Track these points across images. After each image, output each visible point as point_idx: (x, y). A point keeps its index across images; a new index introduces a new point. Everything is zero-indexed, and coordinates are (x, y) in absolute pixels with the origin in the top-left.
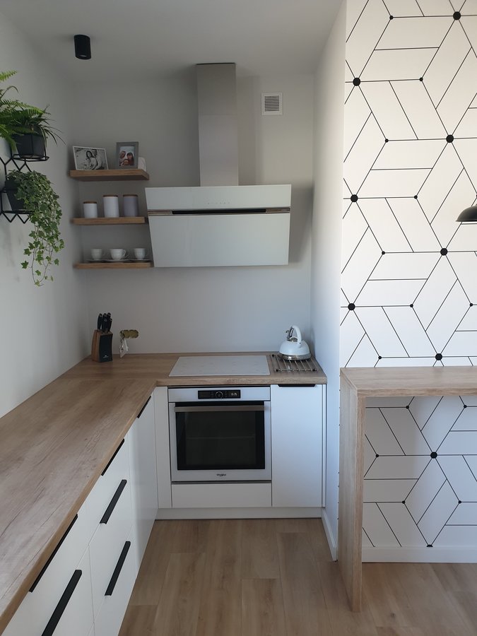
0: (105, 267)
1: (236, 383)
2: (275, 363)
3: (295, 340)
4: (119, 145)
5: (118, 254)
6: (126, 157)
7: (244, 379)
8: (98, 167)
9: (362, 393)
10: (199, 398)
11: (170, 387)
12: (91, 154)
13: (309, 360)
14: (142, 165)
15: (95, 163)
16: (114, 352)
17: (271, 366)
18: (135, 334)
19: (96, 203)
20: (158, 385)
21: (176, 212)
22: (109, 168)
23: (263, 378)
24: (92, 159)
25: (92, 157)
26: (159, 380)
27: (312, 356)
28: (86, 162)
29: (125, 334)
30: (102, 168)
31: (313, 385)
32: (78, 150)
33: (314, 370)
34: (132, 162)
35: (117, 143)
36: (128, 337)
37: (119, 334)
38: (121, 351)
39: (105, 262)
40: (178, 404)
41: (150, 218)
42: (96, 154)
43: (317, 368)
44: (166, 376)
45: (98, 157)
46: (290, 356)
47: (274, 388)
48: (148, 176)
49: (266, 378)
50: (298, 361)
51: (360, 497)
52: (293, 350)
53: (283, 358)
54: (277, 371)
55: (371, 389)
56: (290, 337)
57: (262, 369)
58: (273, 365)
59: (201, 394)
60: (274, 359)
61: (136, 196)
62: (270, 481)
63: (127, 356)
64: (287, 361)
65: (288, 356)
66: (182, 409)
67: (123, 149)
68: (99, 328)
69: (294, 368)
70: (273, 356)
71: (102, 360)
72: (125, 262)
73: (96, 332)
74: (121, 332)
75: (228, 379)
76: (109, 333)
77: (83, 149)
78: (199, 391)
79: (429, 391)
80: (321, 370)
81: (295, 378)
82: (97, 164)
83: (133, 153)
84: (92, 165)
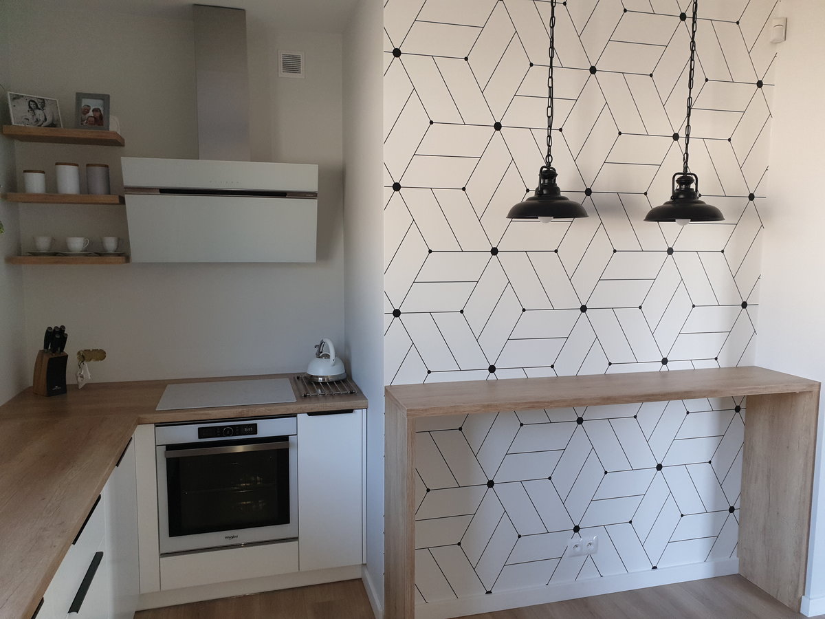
0: (57, 263)
1: (251, 414)
2: (301, 387)
3: (327, 356)
4: (80, 96)
5: (77, 244)
6: (91, 113)
7: (262, 409)
8: (45, 124)
9: (413, 412)
10: (199, 438)
11: (157, 425)
12: (36, 105)
13: (344, 381)
14: (115, 125)
15: (42, 119)
16: (70, 380)
17: (297, 390)
18: (100, 355)
19: (43, 172)
20: (140, 422)
21: (164, 191)
22: (64, 127)
23: (288, 406)
24: (38, 112)
25: (37, 108)
26: (141, 416)
27: (347, 376)
28: (29, 115)
29: (84, 356)
30: (52, 125)
31: (351, 411)
32: (16, 98)
33: (351, 393)
34: (100, 120)
35: (77, 94)
36: (90, 360)
37: (76, 357)
38: (79, 379)
39: (55, 254)
40: (170, 447)
41: (128, 198)
42: (43, 106)
43: (355, 390)
44: (152, 410)
45: (48, 109)
46: (321, 377)
47: (302, 418)
48: (123, 140)
49: (291, 406)
50: (332, 383)
51: (412, 540)
52: (324, 369)
53: (311, 381)
54: (305, 396)
55: (422, 408)
56: (321, 354)
57: (286, 395)
58: (299, 390)
59: (202, 433)
60: (300, 383)
61: (106, 166)
62: (296, 539)
63: (88, 387)
64: (317, 383)
65: (318, 377)
66: (175, 454)
67: (85, 102)
68: (46, 346)
69: (327, 392)
70: (298, 378)
71: (50, 393)
72: (86, 255)
73: (41, 353)
74: (79, 353)
75: (240, 410)
76: (62, 354)
77: (23, 96)
78: (199, 429)
79: (484, 406)
80: (361, 392)
81: (328, 404)
82: (46, 119)
83: (101, 109)
84: (37, 121)
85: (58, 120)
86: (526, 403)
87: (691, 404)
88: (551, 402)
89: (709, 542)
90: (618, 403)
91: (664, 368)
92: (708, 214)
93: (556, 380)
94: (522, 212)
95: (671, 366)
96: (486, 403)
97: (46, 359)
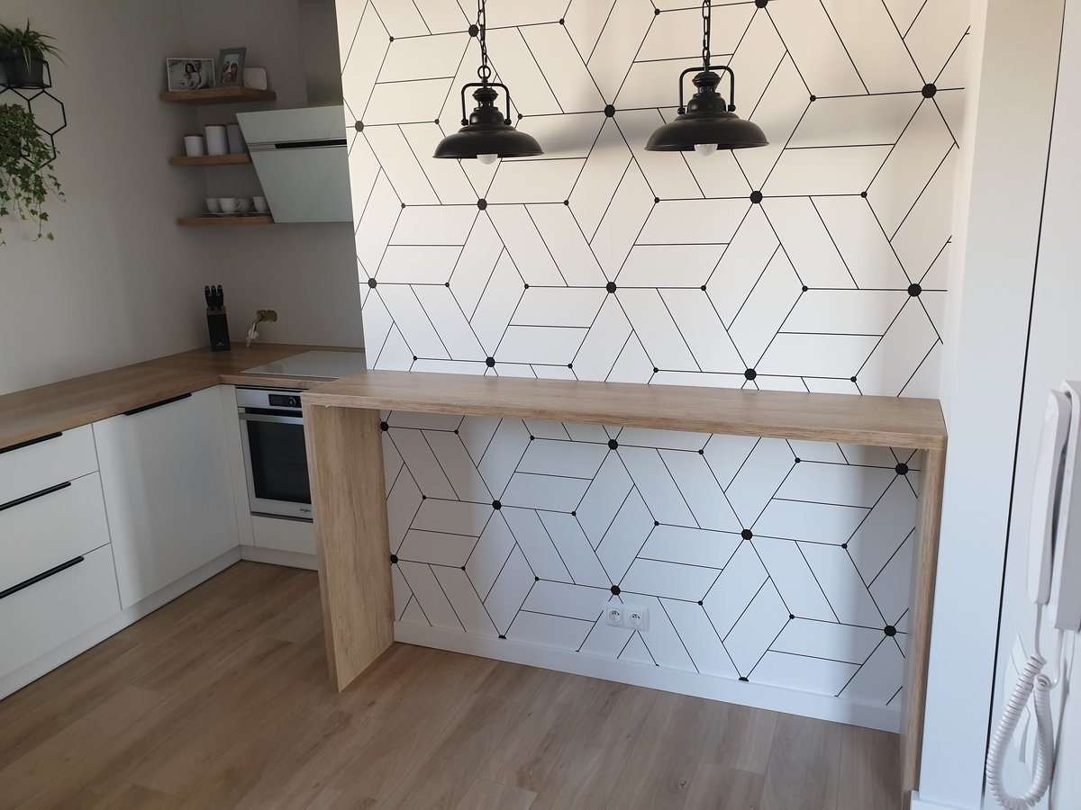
1: (298, 386)
4: (224, 52)
6: (229, 70)
8: (199, 86)
10: (271, 404)
11: (237, 387)
12: (191, 68)
15: (197, 81)
18: (274, 316)
19: (198, 135)
20: (220, 382)
21: (280, 146)
22: (219, 87)
24: (194, 74)
25: (194, 71)
28: (184, 79)
30: (206, 86)
32: (174, 64)
34: (236, 75)
35: (219, 51)
36: (267, 321)
38: (244, 338)
40: (248, 410)
41: (253, 155)
42: (199, 68)
45: (203, 71)
59: (272, 399)
66: (253, 417)
67: (226, 58)
71: (217, 349)
72: (238, 216)
74: (259, 312)
77: (180, 61)
82: (199, 81)
83: (237, 63)
84: (192, 84)
87: (803, 448)
89: (846, 671)
91: (750, 385)
93: (575, 385)
95: (761, 383)
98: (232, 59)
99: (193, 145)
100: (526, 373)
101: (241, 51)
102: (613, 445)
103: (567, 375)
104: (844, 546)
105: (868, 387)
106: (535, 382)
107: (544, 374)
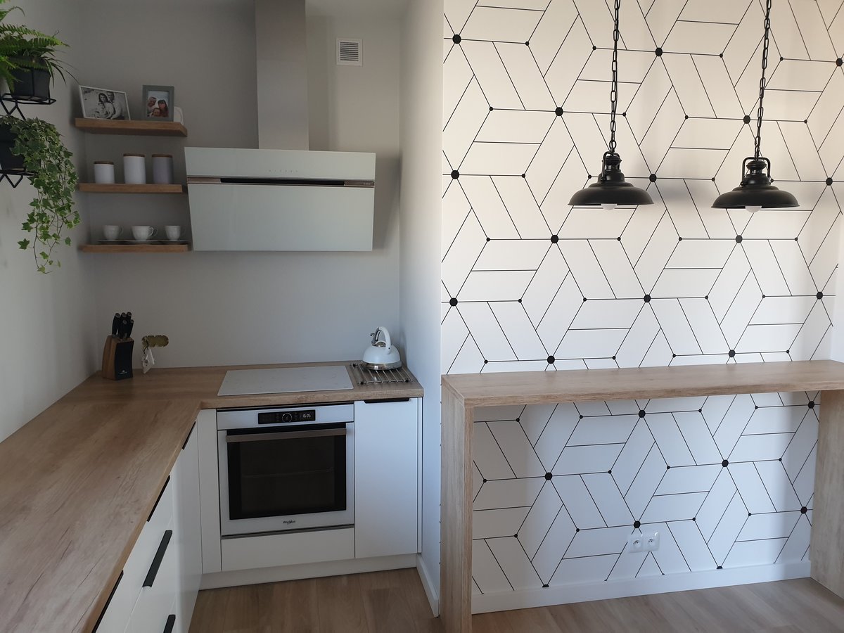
0: (123, 251)
1: (309, 401)
2: (358, 374)
3: (383, 345)
4: (147, 89)
5: (143, 232)
6: (157, 105)
7: (320, 396)
8: (115, 116)
9: (470, 402)
10: (259, 423)
11: (219, 410)
12: (105, 98)
13: (399, 369)
14: (178, 116)
15: (111, 111)
16: (135, 365)
17: (353, 378)
18: (163, 341)
19: (112, 163)
20: (204, 407)
21: (225, 180)
22: (132, 119)
23: (344, 394)
24: (108, 105)
25: (107, 101)
26: (204, 401)
27: (403, 364)
28: (100, 108)
29: (149, 342)
30: (121, 117)
31: (407, 399)
32: (87, 91)
33: (407, 381)
34: (165, 112)
35: (144, 86)
36: (154, 346)
37: (141, 342)
38: (144, 364)
39: (123, 243)
40: (230, 432)
41: (190, 187)
42: (113, 99)
43: (411, 379)
44: (214, 394)
45: (116, 103)
46: (377, 365)
47: (359, 405)
48: (186, 131)
49: (349, 393)
50: (387, 371)
51: (469, 530)
52: (380, 357)
53: (367, 369)
54: (362, 383)
55: (481, 397)
56: (376, 341)
57: (343, 382)
58: (355, 377)
59: (262, 418)
60: (356, 370)
61: (171, 157)
62: (352, 526)
63: (153, 371)
64: (373, 371)
65: (373, 365)
66: (235, 439)
67: (151, 94)
68: (114, 332)
69: (383, 380)
70: (354, 366)
71: (118, 377)
72: (152, 244)
73: (110, 338)
74: (143, 339)
75: (299, 396)
76: (128, 340)
77: (93, 90)
78: (259, 414)
79: (544, 397)
80: (416, 380)
81: (385, 392)
82: (115, 111)
83: (167, 101)
84: (107, 113)
85: (126, 112)
86: (588, 395)
87: (760, 398)
88: (613, 394)
89: (779, 543)
90: (683, 396)
91: (732, 361)
92: (782, 201)
93: (617, 372)
94: (585, 199)
95: (739, 359)
96: (547, 394)
97: (114, 344)
98: (160, 96)
99: (105, 173)
100: (579, 366)
101: (169, 90)
102: (642, 414)
103: (611, 365)
104: (780, 460)
105: (796, 356)
106: (587, 372)
107: (593, 365)
